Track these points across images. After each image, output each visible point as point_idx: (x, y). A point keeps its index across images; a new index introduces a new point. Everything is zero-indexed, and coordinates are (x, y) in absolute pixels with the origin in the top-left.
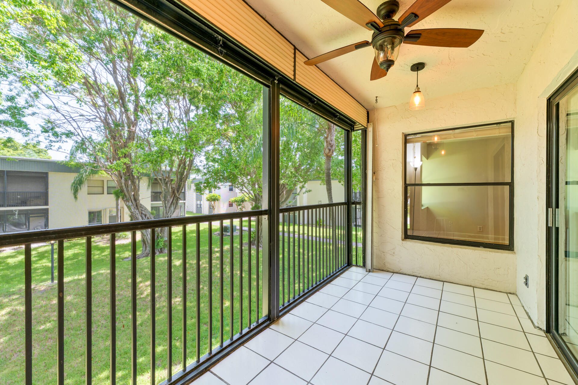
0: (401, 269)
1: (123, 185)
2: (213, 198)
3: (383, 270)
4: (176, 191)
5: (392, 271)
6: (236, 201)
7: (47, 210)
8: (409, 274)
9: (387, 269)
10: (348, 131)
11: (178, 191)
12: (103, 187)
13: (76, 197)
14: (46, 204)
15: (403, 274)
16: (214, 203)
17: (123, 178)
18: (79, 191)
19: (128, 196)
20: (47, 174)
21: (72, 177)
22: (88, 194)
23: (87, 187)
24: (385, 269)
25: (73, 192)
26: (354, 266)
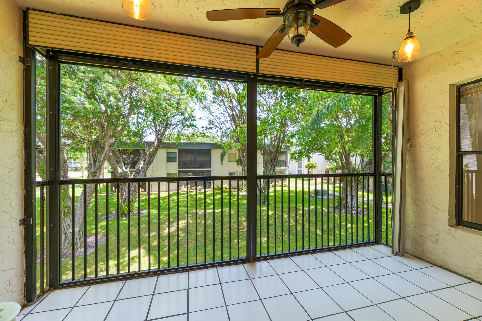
0: (447, 264)
1: (241, 156)
2: (310, 165)
3: (420, 258)
4: (273, 160)
5: (433, 262)
6: (331, 169)
7: (211, 170)
8: (460, 273)
9: (426, 258)
10: (375, 96)
11: (275, 160)
12: (236, 157)
13: (222, 163)
14: (210, 167)
15: (450, 271)
16: (312, 169)
17: (241, 152)
18: (223, 159)
19: (244, 163)
20: (210, 150)
21: (220, 152)
22: (229, 162)
23: (228, 158)
24: (423, 258)
25: (221, 160)
26: (383, 244)
